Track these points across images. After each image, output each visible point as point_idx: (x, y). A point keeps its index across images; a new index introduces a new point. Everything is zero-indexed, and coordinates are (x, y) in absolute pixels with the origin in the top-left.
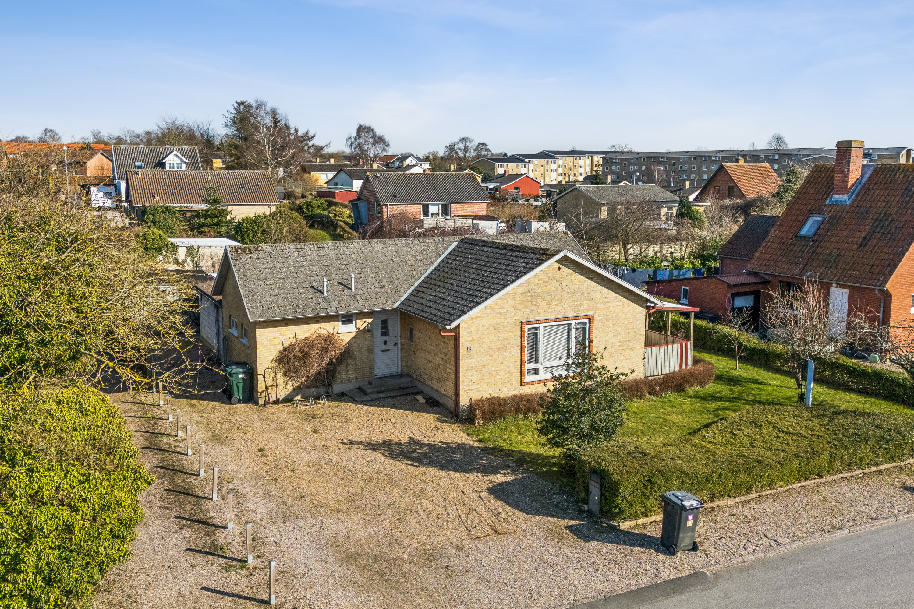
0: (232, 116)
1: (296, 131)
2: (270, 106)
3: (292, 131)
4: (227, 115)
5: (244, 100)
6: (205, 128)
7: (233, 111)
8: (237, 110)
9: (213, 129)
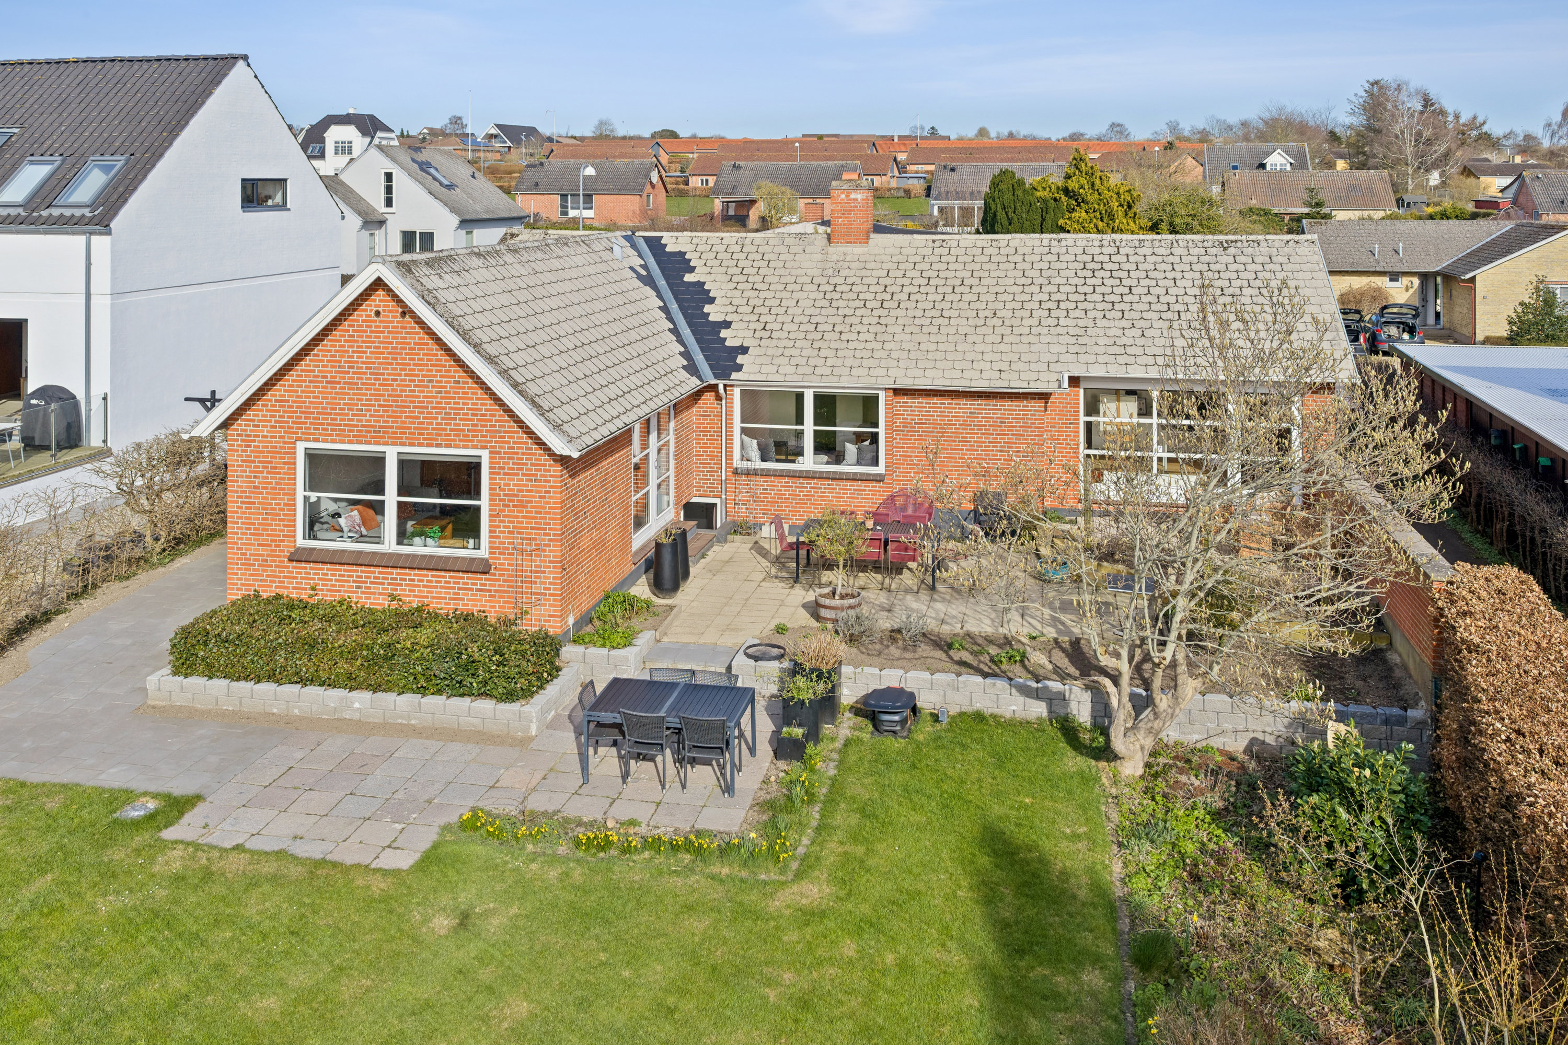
0: (1361, 100)
1: (1457, 117)
2: (1415, 84)
3: (1450, 118)
4: (1354, 99)
5: (1378, 78)
6: (1324, 117)
7: (1364, 94)
8: (1370, 94)
9: (1334, 119)
